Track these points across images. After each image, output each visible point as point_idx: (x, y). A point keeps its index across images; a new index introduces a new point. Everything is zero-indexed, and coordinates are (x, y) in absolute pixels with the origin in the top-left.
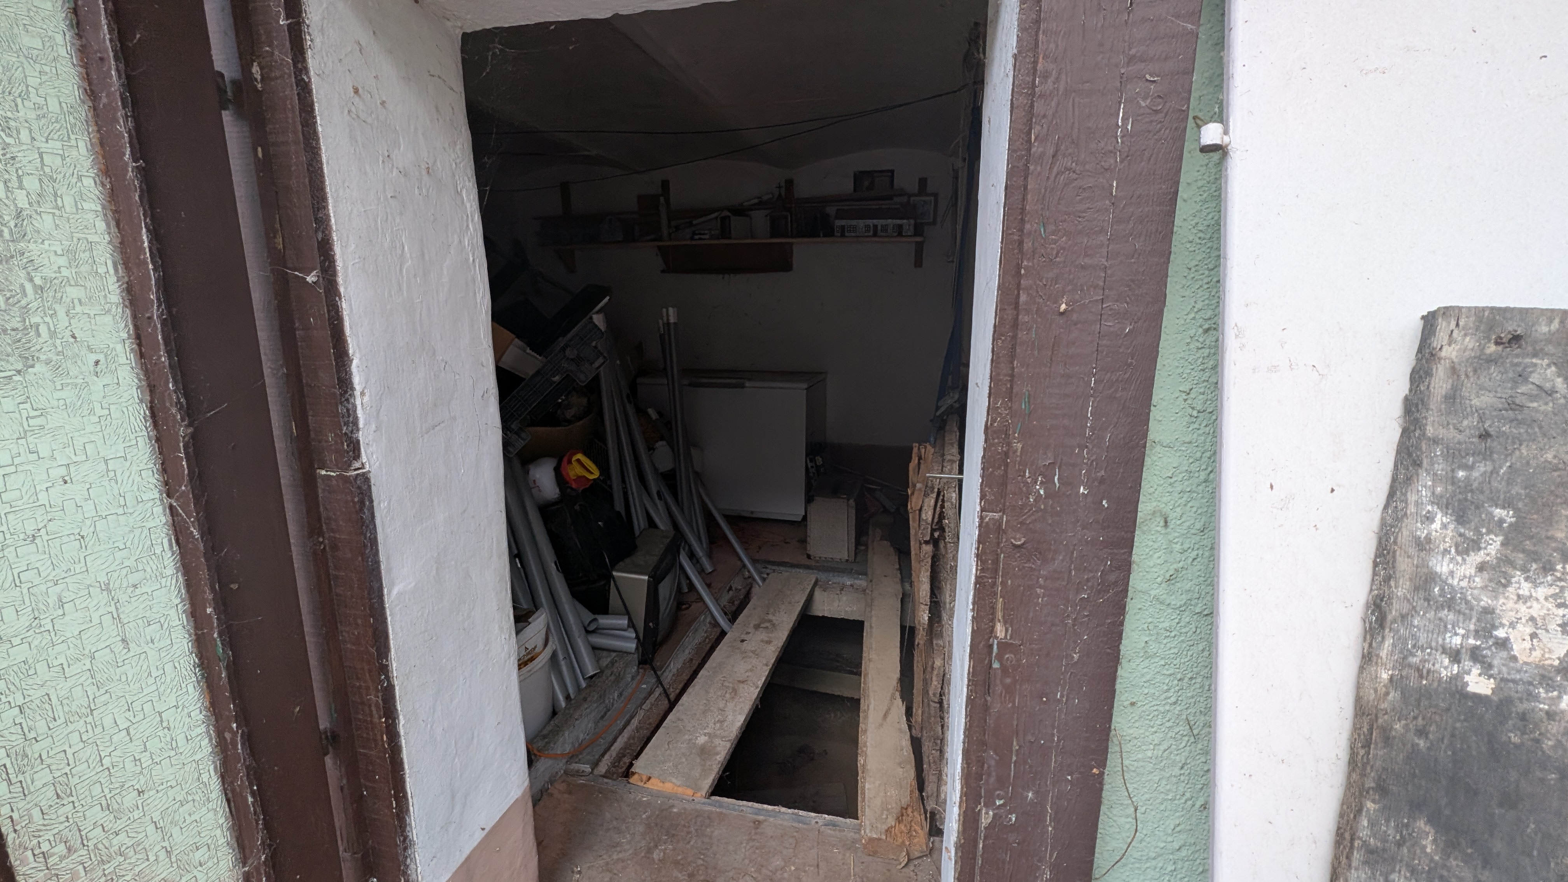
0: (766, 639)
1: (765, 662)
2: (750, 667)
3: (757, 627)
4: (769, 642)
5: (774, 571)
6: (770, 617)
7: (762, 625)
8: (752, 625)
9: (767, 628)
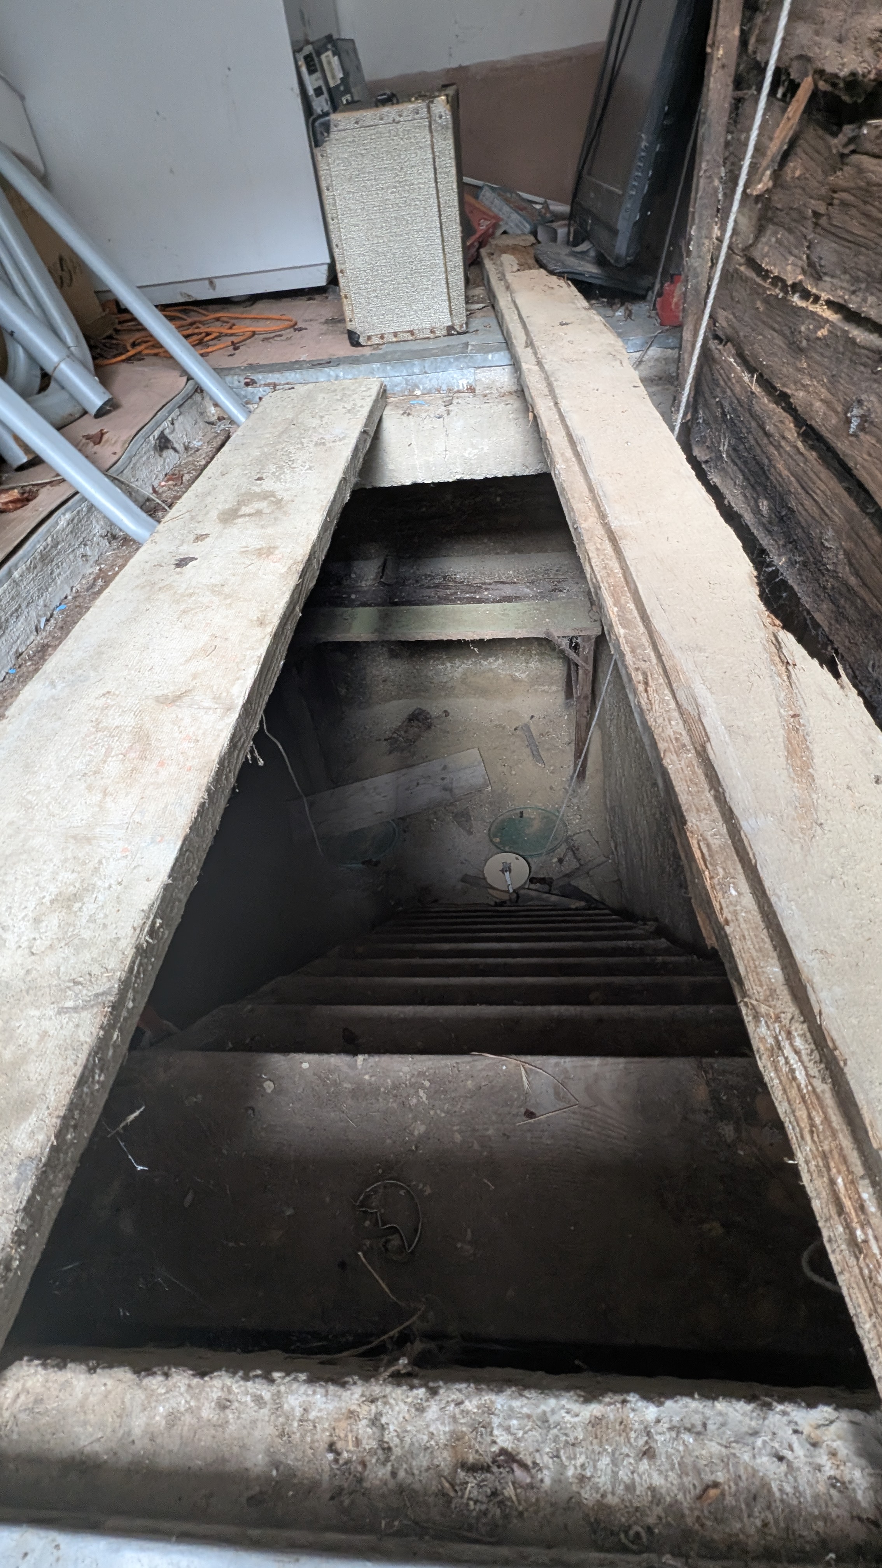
0: (256, 544)
1: (254, 614)
2: (205, 638)
3: (229, 516)
4: (266, 552)
5: (274, 386)
6: (268, 485)
7: (245, 510)
8: (214, 514)
9: (259, 513)
